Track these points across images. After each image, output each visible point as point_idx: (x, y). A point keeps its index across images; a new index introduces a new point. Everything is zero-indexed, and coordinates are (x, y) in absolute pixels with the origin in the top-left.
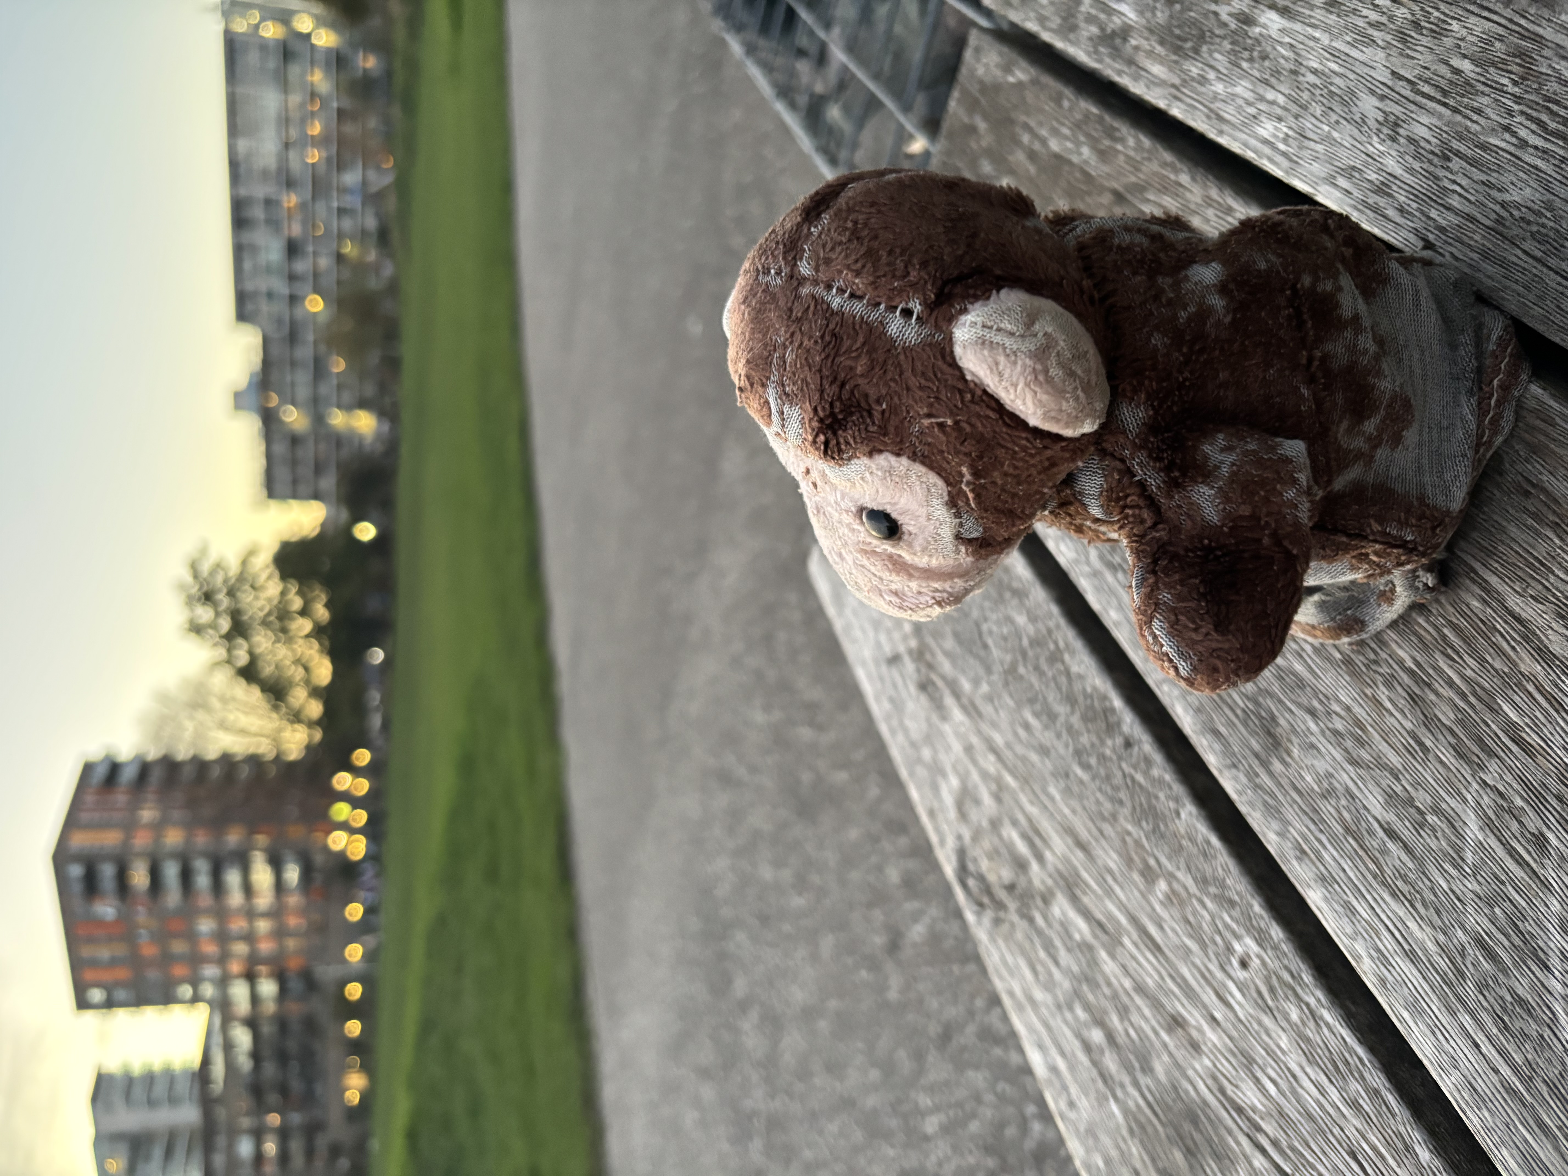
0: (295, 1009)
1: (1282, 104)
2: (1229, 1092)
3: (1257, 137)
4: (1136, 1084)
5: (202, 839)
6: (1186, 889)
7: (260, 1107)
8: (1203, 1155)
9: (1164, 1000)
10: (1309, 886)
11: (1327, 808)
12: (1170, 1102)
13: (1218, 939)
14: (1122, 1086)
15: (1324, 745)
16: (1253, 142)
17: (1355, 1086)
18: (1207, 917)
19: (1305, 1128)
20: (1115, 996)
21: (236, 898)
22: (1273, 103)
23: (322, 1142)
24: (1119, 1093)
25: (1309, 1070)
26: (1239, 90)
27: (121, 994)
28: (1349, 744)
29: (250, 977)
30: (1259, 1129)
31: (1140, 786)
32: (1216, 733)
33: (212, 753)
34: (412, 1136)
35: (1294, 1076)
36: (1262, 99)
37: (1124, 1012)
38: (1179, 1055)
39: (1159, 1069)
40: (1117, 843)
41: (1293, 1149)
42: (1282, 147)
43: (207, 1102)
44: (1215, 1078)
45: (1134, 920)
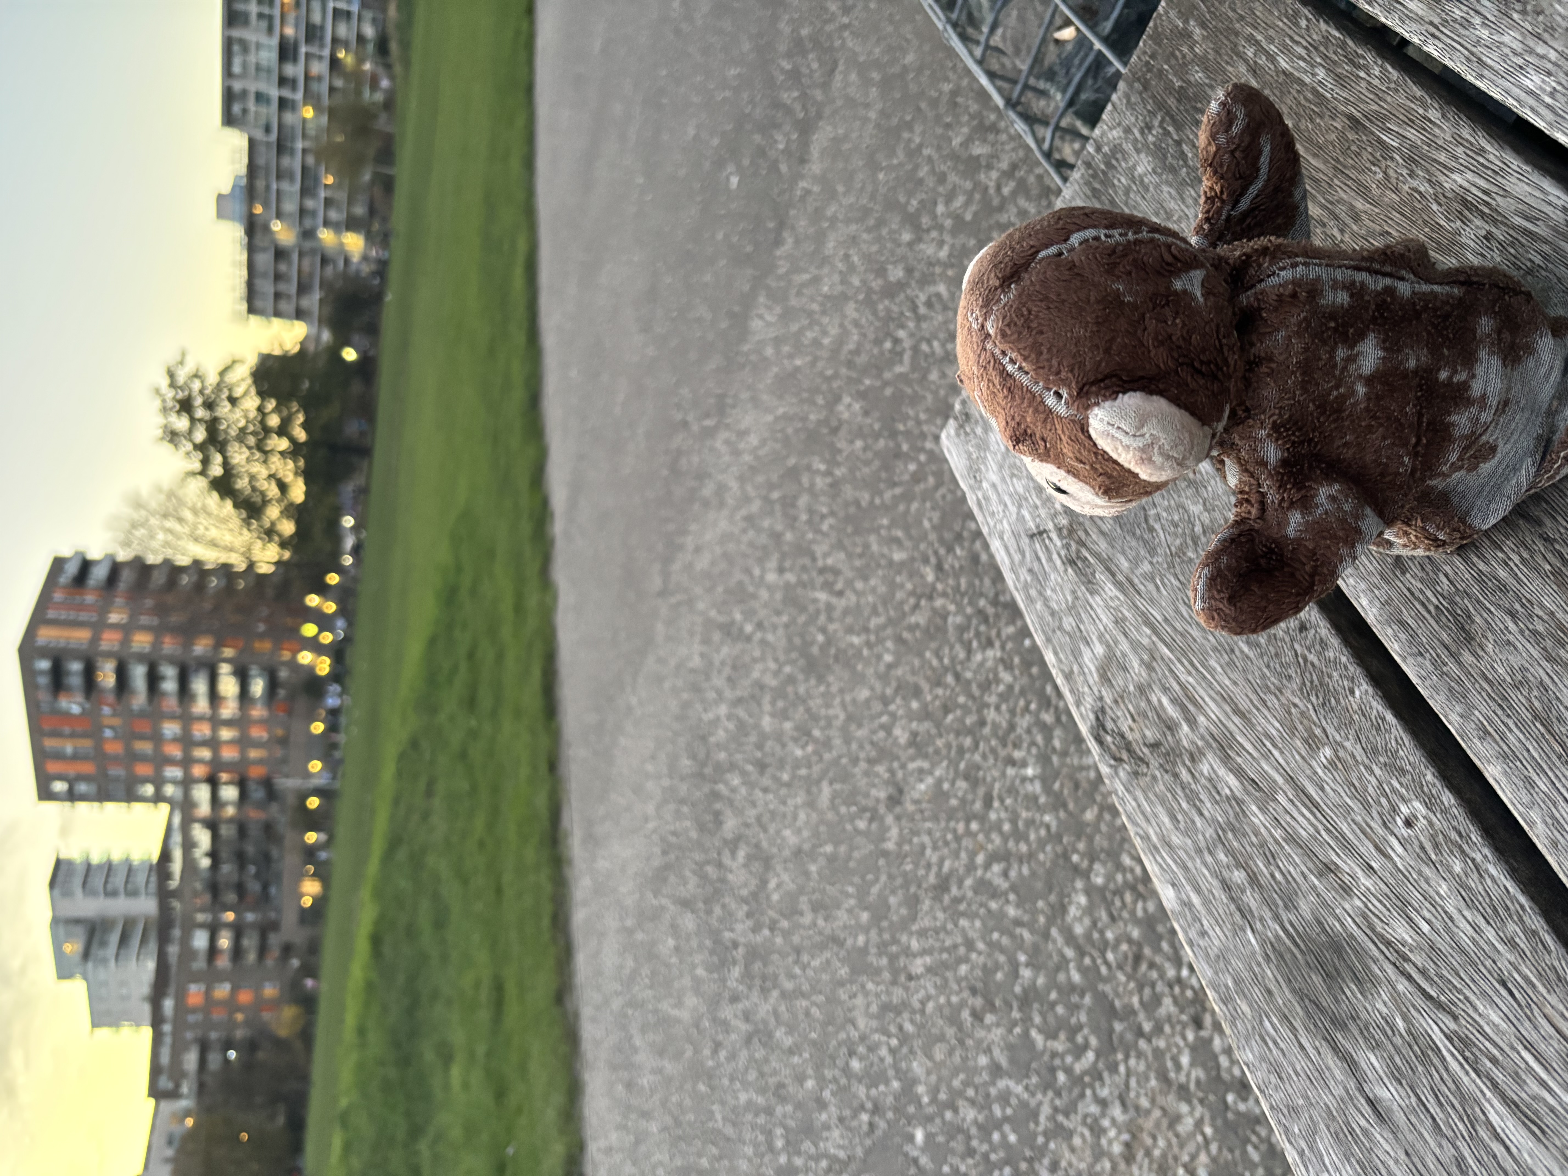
0: (254, 814)
1: (1553, 59)
2: (1379, 929)
3: (1520, 87)
4: (1277, 918)
5: (169, 645)
6: (1353, 756)
7: (217, 903)
8: (1343, 979)
9: (1317, 850)
10: (1489, 762)
11: (1517, 698)
12: (1314, 935)
13: (1383, 801)
14: (1262, 919)
15: (1521, 643)
16: (1516, 91)
17: (1512, 927)
18: (1374, 782)
19: (1456, 960)
20: (1263, 844)
21: (201, 705)
22: (1542, 57)
23: (275, 940)
24: (1258, 926)
25: (1467, 913)
26: (1506, 39)
27: (82, 787)
28: (1549, 644)
29: (213, 782)
30: (1407, 959)
31: (1313, 665)
32: (1403, 624)
33: (183, 560)
34: (376, 941)
35: (1451, 918)
36: (1531, 51)
37: (1270, 858)
38: (1328, 896)
39: (1304, 907)
40: (1282, 712)
41: (1441, 977)
42: (1548, 100)
43: (164, 895)
44: (1365, 917)
45: (1291, 780)
